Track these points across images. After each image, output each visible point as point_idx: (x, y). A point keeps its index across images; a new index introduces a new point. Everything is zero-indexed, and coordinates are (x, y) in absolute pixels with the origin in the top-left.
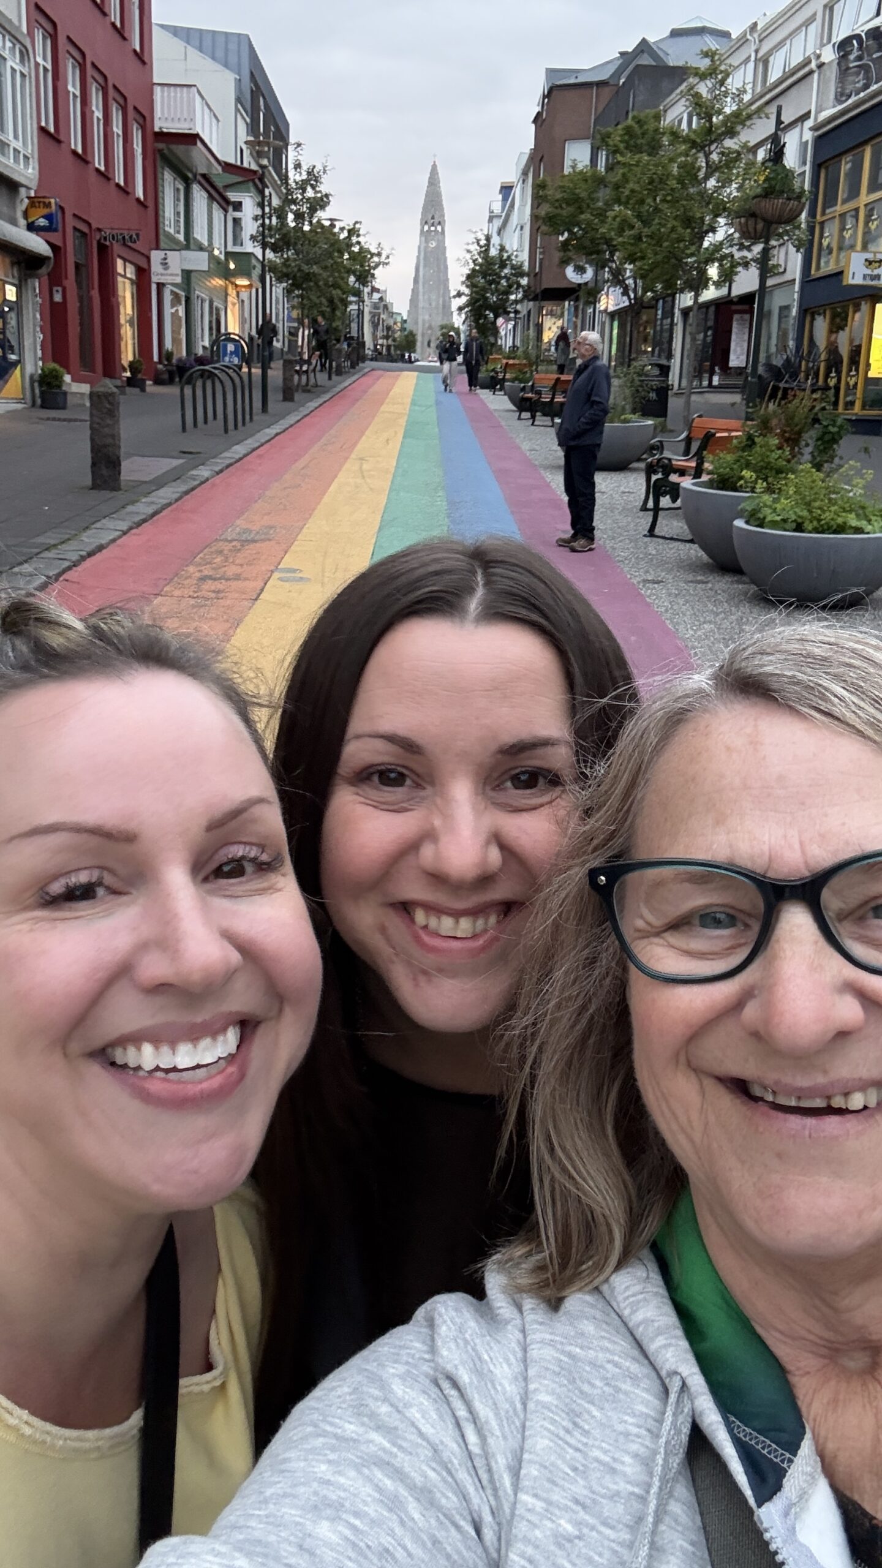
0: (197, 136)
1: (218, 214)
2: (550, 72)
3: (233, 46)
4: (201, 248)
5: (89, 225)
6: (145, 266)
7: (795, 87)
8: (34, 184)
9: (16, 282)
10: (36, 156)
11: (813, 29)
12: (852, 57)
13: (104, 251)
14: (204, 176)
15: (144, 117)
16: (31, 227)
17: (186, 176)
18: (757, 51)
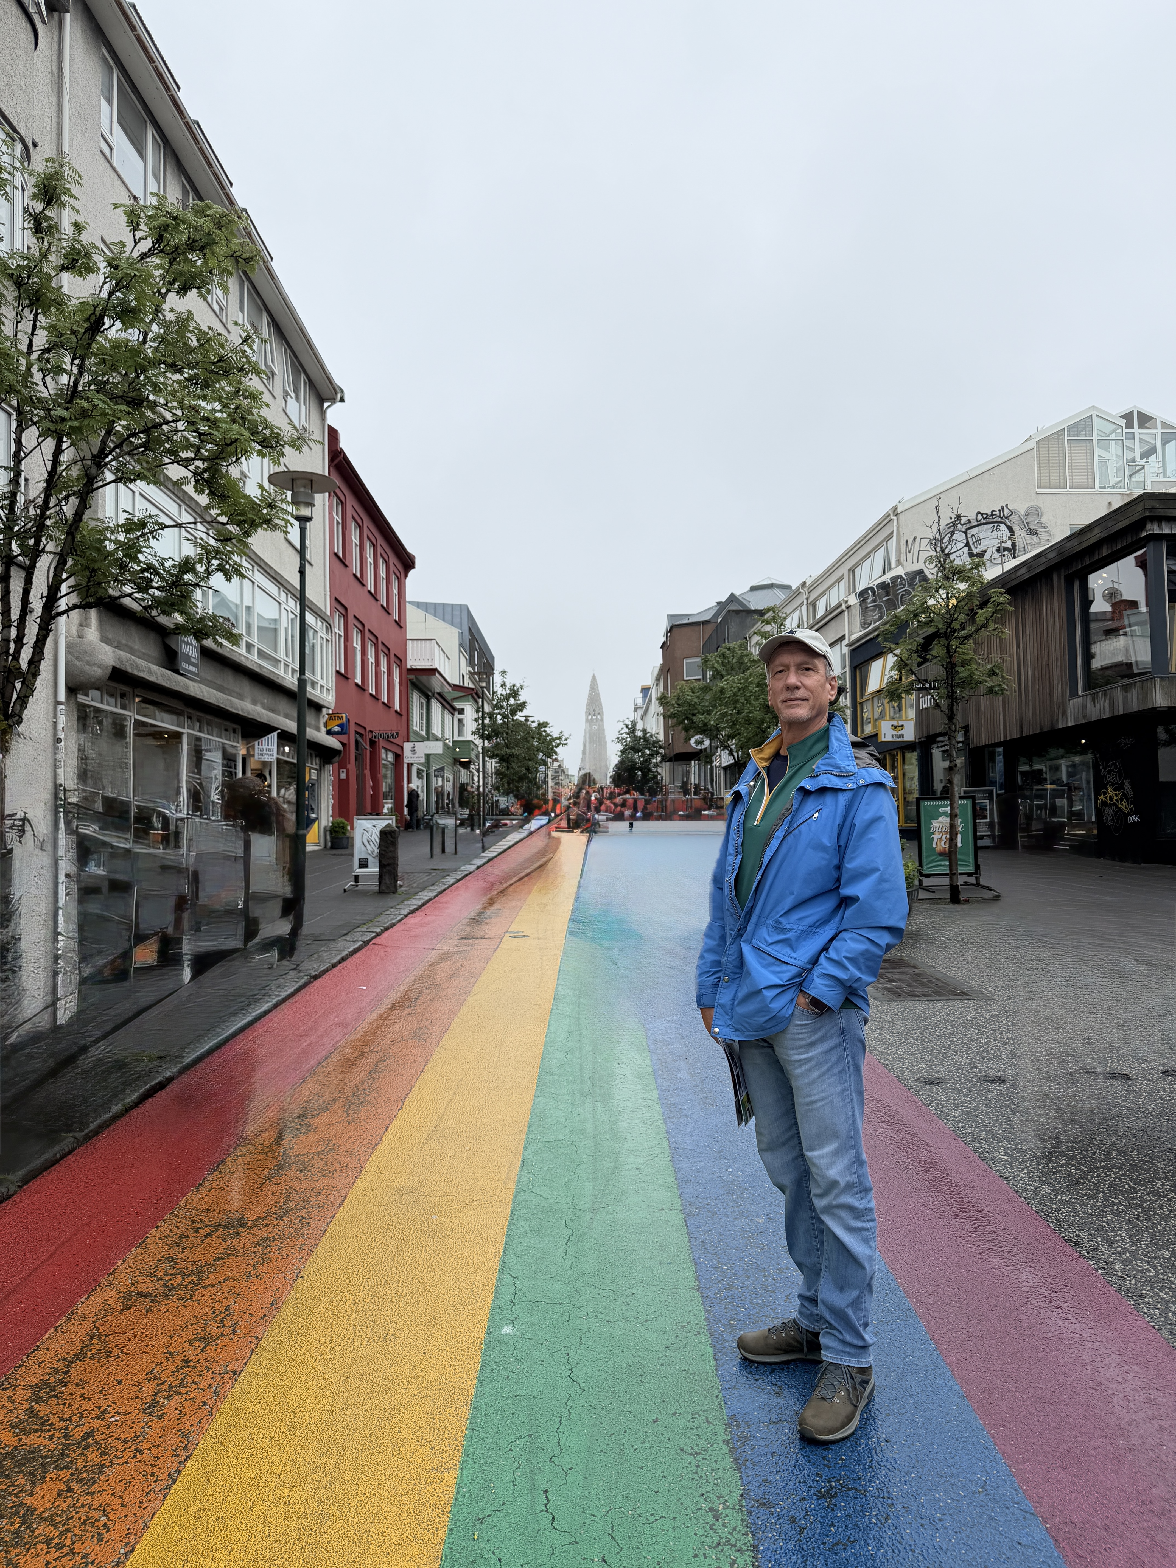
0: (436, 670)
1: (448, 717)
2: (670, 617)
3: (457, 613)
4: (437, 740)
5: (365, 728)
6: (399, 752)
7: (833, 622)
8: (333, 706)
9: (317, 767)
10: (334, 688)
11: (842, 584)
12: (869, 601)
13: (373, 743)
14: (439, 694)
15: (401, 660)
16: (329, 732)
17: (427, 695)
18: (807, 599)
